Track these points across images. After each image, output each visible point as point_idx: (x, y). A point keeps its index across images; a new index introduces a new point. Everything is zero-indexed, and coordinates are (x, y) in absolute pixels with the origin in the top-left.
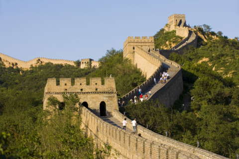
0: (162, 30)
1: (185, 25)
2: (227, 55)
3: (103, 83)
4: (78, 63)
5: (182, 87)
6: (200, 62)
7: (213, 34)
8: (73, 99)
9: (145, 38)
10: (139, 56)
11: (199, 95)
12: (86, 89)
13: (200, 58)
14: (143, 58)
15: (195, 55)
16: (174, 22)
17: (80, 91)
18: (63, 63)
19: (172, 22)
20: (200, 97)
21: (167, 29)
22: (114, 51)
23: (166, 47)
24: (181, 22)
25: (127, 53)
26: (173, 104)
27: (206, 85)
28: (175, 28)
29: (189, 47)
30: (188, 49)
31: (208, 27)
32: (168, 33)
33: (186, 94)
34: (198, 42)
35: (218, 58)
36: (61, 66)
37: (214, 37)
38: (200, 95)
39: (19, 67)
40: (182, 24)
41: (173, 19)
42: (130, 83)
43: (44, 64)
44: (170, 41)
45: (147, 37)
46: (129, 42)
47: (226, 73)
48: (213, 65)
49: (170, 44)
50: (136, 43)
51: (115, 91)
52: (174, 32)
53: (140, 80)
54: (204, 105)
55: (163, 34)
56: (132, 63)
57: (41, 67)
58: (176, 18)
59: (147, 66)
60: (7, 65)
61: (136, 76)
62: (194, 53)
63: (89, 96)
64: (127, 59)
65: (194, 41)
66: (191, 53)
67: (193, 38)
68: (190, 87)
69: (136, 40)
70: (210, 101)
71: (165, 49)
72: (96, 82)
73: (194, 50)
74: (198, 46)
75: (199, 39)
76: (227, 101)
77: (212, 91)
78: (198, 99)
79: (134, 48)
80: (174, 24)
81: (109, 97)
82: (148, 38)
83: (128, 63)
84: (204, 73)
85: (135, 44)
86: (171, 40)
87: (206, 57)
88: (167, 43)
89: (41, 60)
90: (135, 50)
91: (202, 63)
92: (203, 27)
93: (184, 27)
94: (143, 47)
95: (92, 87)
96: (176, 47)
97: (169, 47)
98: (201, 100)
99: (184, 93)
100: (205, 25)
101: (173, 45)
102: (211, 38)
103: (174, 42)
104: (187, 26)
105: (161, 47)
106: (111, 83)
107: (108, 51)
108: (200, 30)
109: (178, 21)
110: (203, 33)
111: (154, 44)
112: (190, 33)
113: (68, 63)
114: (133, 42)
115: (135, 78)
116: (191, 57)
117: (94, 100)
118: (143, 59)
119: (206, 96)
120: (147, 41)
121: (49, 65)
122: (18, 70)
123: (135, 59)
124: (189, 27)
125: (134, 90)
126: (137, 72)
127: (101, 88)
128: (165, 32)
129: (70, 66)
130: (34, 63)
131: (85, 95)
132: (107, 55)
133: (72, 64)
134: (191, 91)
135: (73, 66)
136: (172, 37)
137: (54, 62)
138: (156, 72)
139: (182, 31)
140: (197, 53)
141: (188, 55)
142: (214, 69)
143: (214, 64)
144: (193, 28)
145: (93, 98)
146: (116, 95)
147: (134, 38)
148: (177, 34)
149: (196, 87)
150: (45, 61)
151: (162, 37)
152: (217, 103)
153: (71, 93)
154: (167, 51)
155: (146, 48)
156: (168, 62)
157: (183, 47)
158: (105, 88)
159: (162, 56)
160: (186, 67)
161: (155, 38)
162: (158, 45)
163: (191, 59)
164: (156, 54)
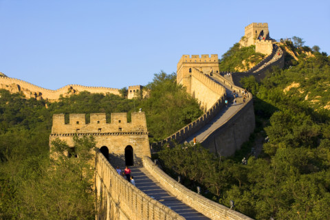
0: (237, 45)
1: (268, 38)
2: (325, 79)
3: (129, 121)
4: (125, 92)
5: (254, 125)
6: (288, 88)
7: (307, 49)
8: (87, 141)
9: (205, 56)
10: (197, 82)
11: (275, 134)
12: (106, 128)
13: (287, 83)
14: (202, 84)
15: (282, 78)
16: (252, 34)
17: (97, 131)
18: (104, 92)
19: (250, 33)
20: (278, 137)
21: (243, 44)
22: (164, 75)
23: (242, 68)
24: (262, 33)
25: (182, 77)
26: (239, 148)
27: (287, 120)
28: (255, 42)
29: (274, 68)
30: (271, 71)
31: (300, 40)
32: (244, 49)
33: (258, 134)
34: (286, 60)
35: (313, 82)
36: (101, 96)
37: (309, 54)
38: (278, 135)
39: (44, 98)
40: (265, 36)
41: (252, 30)
42: (180, 120)
43: (77, 93)
44: (247, 61)
45: (208, 55)
46: (183, 63)
47: (324, 104)
48: (306, 93)
49: (248, 65)
50: (194, 63)
51: (146, 130)
52: (253, 47)
53: (195, 115)
54: (282, 148)
55: (238, 50)
56: (187, 91)
57: (73, 98)
58: (256, 29)
59: (207, 95)
60: (28, 96)
61: (190, 109)
62: (279, 76)
63: (110, 138)
64: (181, 86)
65: (279, 60)
66: (276, 76)
67: (279, 55)
68: (264, 123)
69: (193, 60)
70: (291, 142)
71: (241, 71)
72: (119, 119)
73: (280, 72)
74: (286, 67)
75: (287, 57)
76: (315, 142)
77: (294, 128)
78: (274, 140)
79: (190, 71)
80: (253, 36)
81: (138, 139)
82: (210, 56)
83: (182, 91)
84: (287, 104)
85: (192, 65)
86: (249, 58)
87: (296, 82)
88: (244, 62)
89: (74, 88)
90: (192, 73)
91: (291, 89)
92: (292, 40)
93: (267, 41)
94: (203, 70)
95: (114, 126)
96: (255, 68)
97: (246, 69)
98: (279, 141)
99: (256, 132)
100: (295, 37)
101: (252, 66)
102: (305, 56)
103: (252, 62)
104: (271, 39)
105: (235, 69)
106: (139, 120)
107: (156, 75)
108: (289, 44)
109: (259, 33)
110: (293, 48)
111: (217, 65)
112: (275, 48)
113: (111, 92)
114: (189, 63)
115: (188, 113)
116: (276, 82)
117: (117, 144)
118: (203, 86)
119: (286, 137)
120: (208, 61)
121: (85, 95)
122: (43, 102)
123: (192, 86)
124: (273, 40)
125: (184, 128)
126: (194, 103)
127: (126, 127)
128: (240, 47)
129: (113, 95)
130: (64, 92)
131: (104, 138)
132: (155, 81)
133: (116, 93)
134: (265, 129)
135: (118, 96)
136: (250, 55)
137: (92, 91)
138: (217, 104)
139: (264, 46)
140: (285, 76)
141: (272, 79)
142: (306, 98)
143: (307, 91)
144: (279, 41)
145: (115, 141)
146: (147, 137)
147: (191, 57)
148: (257, 50)
149: (273, 124)
150: (80, 90)
151: (237, 53)
152: (301, 144)
153: (85, 135)
154: (242, 74)
155: (207, 71)
156: (236, 89)
157: (265, 69)
158: (132, 126)
159: (228, 81)
160: (261, 95)
161: (227, 56)
162: (232, 65)
163: (275, 85)
164: (221, 79)
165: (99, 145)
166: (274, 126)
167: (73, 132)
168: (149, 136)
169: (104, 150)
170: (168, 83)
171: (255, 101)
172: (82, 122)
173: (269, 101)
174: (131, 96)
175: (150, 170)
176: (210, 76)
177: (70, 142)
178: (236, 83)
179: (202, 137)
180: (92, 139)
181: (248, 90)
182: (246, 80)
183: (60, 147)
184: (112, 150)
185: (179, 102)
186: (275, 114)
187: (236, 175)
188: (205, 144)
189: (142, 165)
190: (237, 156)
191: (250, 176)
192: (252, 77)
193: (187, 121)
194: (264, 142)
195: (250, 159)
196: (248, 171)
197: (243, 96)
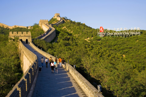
0: (53, 18)
1: (60, 17)
2: (71, 26)
4: (28, 27)
5: (55, 35)
6: (63, 28)
7: (68, 19)
8: (17, 38)
9: (45, 20)
10: (43, 26)
12: (22, 35)
13: (63, 27)
15: (62, 26)
18: (23, 27)
21: (54, 18)
22: (36, 24)
24: (58, 16)
25: (40, 24)
26: (52, 40)
27: (63, 35)
29: (60, 23)
31: (66, 17)
32: (54, 19)
35: (69, 27)
36: (22, 28)
37: (68, 21)
38: (61, 38)
39: (9, 28)
41: (56, 15)
46: (40, 21)
47: (71, 31)
48: (67, 29)
51: (31, 36)
52: (56, 18)
54: (61, 41)
56: (41, 28)
57: (16, 28)
59: (45, 29)
60: (5, 27)
61: (41, 31)
63: (22, 37)
64: (40, 26)
67: (62, 21)
70: (63, 39)
74: (63, 23)
75: (63, 21)
76: (68, 39)
77: (64, 36)
79: (42, 23)
81: (29, 38)
84: (63, 31)
86: (55, 21)
87: (65, 26)
99: (56, 37)
101: (56, 23)
102: (67, 21)
106: (29, 33)
108: (64, 18)
110: (65, 19)
111: (48, 22)
112: (61, 19)
121: (18, 28)
122: (9, 29)
126: (42, 30)
127: (26, 35)
129: (25, 28)
130: (14, 27)
132: (34, 25)
134: (58, 36)
137: (20, 27)
138: (47, 31)
141: (60, 26)
145: (24, 38)
147: (42, 20)
148: (57, 19)
150: (17, 26)
151: (53, 20)
152: (65, 40)
153: (17, 36)
154: (54, 24)
155: (46, 23)
156: (52, 28)
157: (59, 23)
158: (28, 35)
159: (50, 26)
160: (57, 29)
161: (50, 20)
162: (52, 22)
163: (61, 27)
164: (49, 25)
165: (20, 39)
166: (60, 36)
167: (14, 36)
168: (32, 37)
169: (21, 40)
170: (37, 26)
171: (56, 30)
172: (16, 33)
173: (59, 30)
174: (29, 28)
175: (31, 44)
176: (46, 25)
177: (13, 38)
178: (52, 26)
179: (44, 38)
180: (18, 37)
181: (55, 28)
182: (54, 26)
183: (11, 39)
184: (23, 40)
185: (39, 30)
186: (60, 33)
187: (51, 46)
188: (44, 39)
189: (30, 43)
190: (51, 42)
191: (53, 46)
192: (56, 25)
193: (41, 34)
194: (57, 39)
195: (54, 43)
196: (53, 45)
197: (54, 29)
